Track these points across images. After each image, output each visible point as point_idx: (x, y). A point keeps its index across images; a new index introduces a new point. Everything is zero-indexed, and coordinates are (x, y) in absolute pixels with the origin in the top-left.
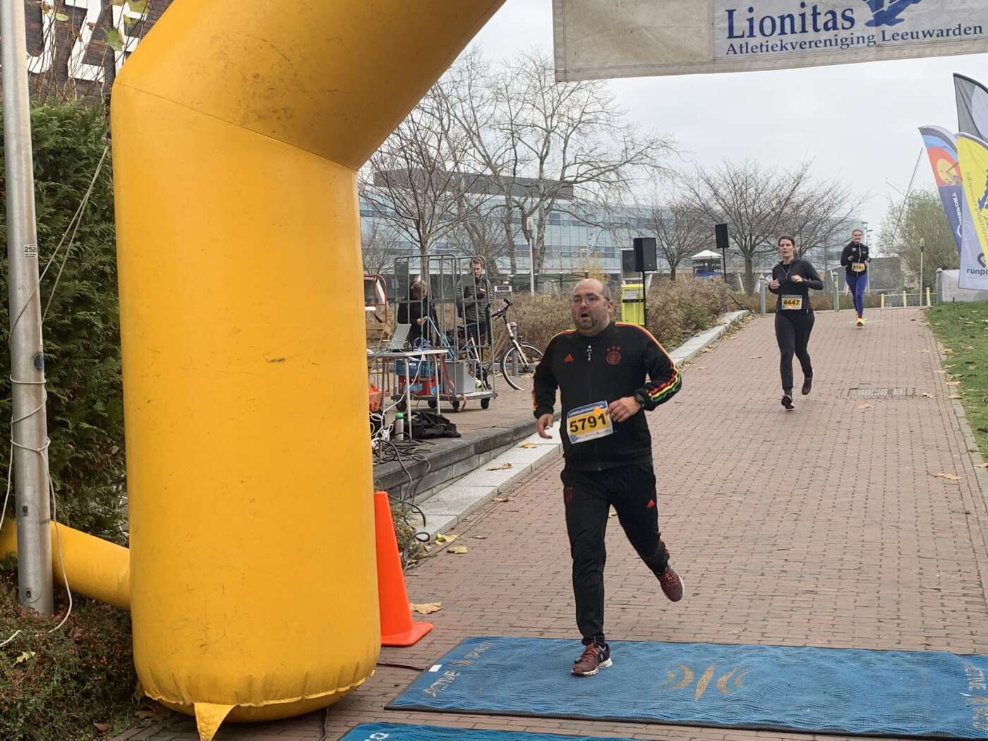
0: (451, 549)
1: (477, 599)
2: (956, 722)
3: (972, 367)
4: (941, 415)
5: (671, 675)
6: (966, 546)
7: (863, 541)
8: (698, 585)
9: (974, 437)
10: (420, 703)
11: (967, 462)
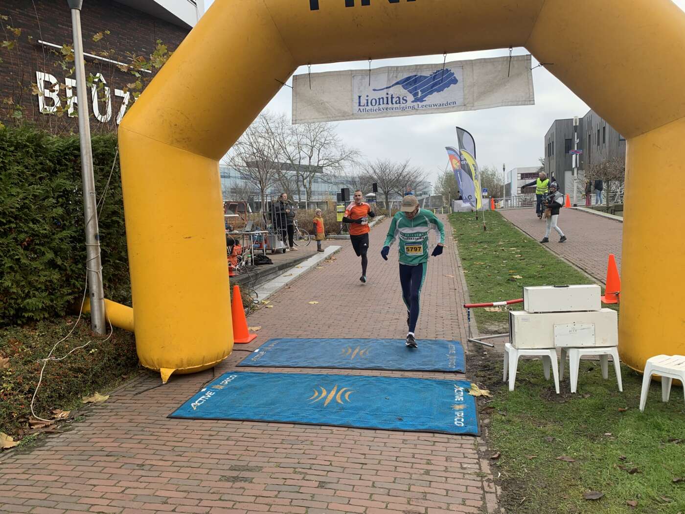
0: (267, 306)
1: (275, 325)
2: (443, 365)
3: (462, 236)
5: (344, 350)
6: (453, 301)
9: (460, 262)
10: (249, 364)
11: (457, 271)
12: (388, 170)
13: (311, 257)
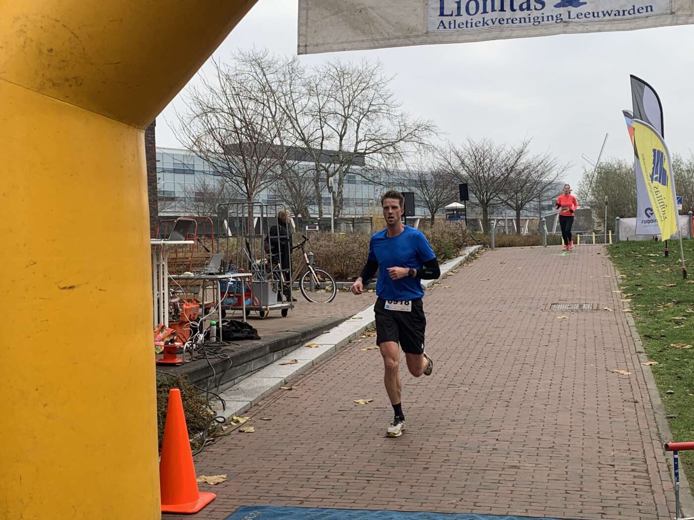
0: (241, 429)
1: (255, 472)
3: (640, 289)
4: (617, 324)
6: (634, 428)
7: (556, 424)
8: (429, 460)
9: (641, 342)
11: (636, 361)
12: (487, 161)
13: (337, 326)
